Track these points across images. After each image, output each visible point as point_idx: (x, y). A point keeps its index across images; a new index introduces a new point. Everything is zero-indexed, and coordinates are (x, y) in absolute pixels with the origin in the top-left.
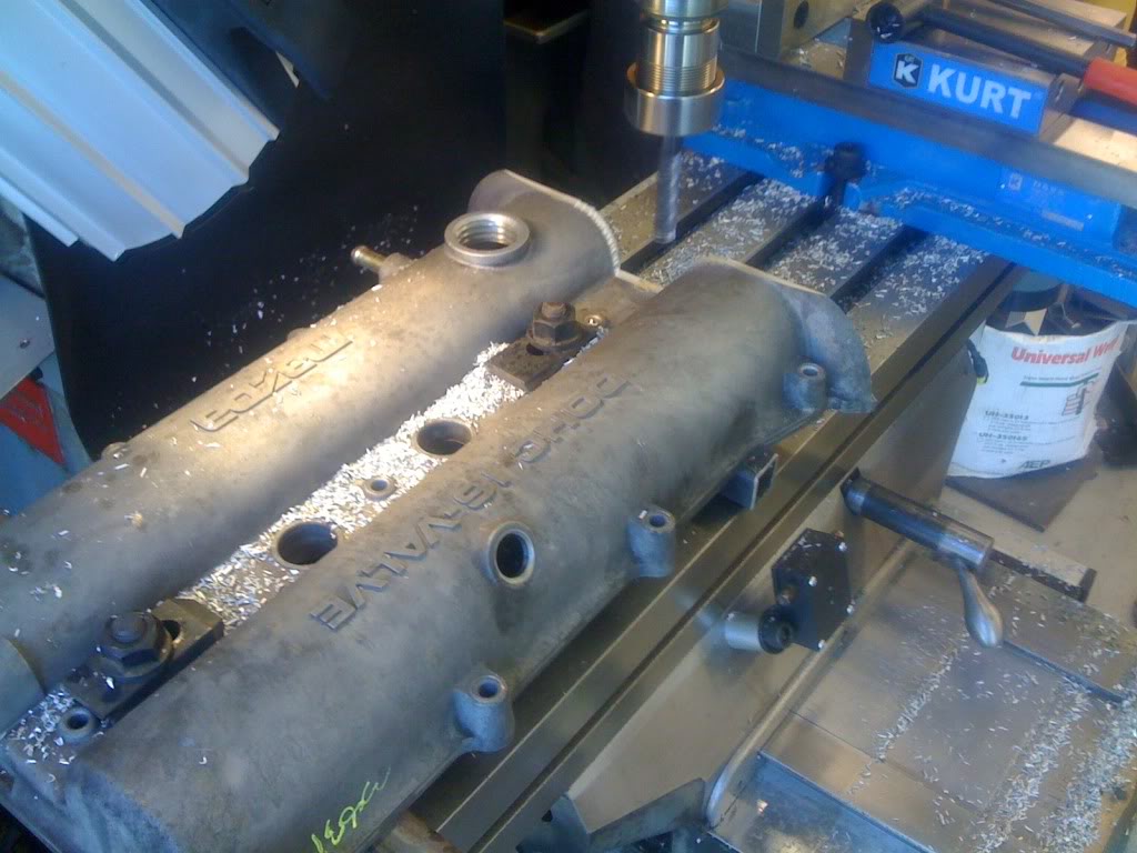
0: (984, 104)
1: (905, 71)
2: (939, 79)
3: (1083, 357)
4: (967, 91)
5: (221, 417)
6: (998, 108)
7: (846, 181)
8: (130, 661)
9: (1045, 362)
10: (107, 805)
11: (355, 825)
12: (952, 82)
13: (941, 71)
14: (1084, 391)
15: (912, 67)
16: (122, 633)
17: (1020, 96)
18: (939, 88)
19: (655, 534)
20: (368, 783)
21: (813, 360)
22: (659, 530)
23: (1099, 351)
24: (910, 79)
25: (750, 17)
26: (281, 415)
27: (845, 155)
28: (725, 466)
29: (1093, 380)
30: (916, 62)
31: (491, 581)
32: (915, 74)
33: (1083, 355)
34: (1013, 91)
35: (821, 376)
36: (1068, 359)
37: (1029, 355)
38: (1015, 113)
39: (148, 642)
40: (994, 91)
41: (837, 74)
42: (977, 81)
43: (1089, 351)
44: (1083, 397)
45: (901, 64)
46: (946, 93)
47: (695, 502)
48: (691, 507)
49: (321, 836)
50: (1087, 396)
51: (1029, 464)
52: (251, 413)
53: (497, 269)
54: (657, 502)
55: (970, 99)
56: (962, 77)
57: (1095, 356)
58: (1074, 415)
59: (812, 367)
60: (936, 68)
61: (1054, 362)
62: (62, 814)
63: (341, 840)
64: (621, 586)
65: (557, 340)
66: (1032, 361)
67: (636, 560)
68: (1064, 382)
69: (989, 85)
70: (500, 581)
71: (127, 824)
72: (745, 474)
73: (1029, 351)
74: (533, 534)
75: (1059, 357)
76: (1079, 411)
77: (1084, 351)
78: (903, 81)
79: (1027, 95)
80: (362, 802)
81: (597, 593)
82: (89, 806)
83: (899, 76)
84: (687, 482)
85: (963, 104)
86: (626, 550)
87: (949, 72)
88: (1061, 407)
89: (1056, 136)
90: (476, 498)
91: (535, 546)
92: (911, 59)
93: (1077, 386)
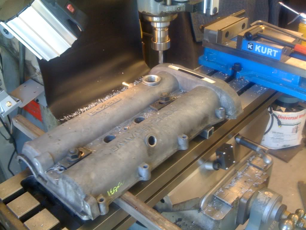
0: (268, 54)
1: (250, 46)
2: (257, 48)
3: (296, 118)
4: (264, 51)
5: (93, 113)
6: (271, 54)
7: (237, 71)
8: (73, 157)
9: (287, 119)
10: (67, 181)
11: (116, 191)
12: (260, 49)
13: (258, 46)
14: (297, 127)
15: (251, 46)
16: (71, 151)
17: (276, 51)
18: (257, 50)
19: (183, 140)
20: (120, 183)
21: (222, 107)
22: (184, 139)
23: (300, 116)
24: (251, 48)
25: (215, 35)
26: (106, 113)
27: (237, 65)
28: (201, 128)
29: (300, 124)
30: (252, 44)
31: (146, 145)
32: (252, 47)
33: (296, 117)
34: (274, 50)
35: (224, 110)
36: (292, 118)
37: (282, 117)
38: (275, 56)
39: (77, 154)
40: (270, 51)
41: (235, 48)
42: (266, 48)
43: (298, 116)
44: (297, 128)
45: (249, 45)
46: (259, 51)
47: (193, 135)
48: (193, 136)
49: (109, 192)
50: (298, 128)
51: (285, 146)
52: (100, 112)
53: (153, 86)
54: (185, 134)
55: (264, 53)
56: (263, 48)
57: (299, 118)
58: (295, 133)
59: (222, 108)
60: (257, 46)
61: (289, 119)
62: (57, 187)
63: (114, 193)
64: (176, 151)
65: (165, 101)
66: (283, 119)
67: (179, 146)
68: (292, 124)
69: (269, 49)
70: (149, 145)
71: (71, 185)
72: (206, 131)
73: (282, 116)
74: (157, 137)
75: (290, 118)
76: (296, 132)
77: (296, 116)
78: (249, 49)
79: (277, 51)
80: (118, 187)
81: (170, 152)
82: (63, 182)
83: (249, 48)
84: (192, 130)
85: (263, 54)
86: (177, 144)
87: (260, 47)
88: (291, 131)
89: (285, 61)
90: (145, 129)
91: (157, 139)
92: (251, 44)
93: (295, 125)
